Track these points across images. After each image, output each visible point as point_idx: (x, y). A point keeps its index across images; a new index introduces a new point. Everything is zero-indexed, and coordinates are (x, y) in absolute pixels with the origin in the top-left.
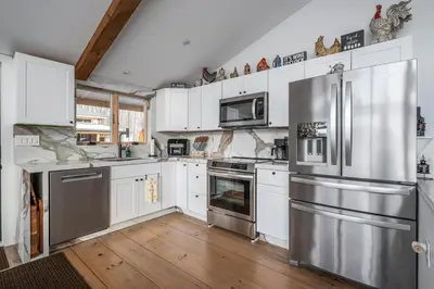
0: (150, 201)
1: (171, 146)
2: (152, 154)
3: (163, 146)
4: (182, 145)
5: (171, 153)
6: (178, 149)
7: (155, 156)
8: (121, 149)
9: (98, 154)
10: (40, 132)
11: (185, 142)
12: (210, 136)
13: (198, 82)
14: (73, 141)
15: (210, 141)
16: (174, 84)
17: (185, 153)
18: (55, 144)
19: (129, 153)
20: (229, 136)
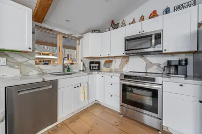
0: (83, 99)
1: (92, 65)
2: (81, 70)
3: (87, 65)
4: (97, 65)
5: (92, 69)
6: (95, 67)
7: (83, 71)
8: (64, 67)
9: (50, 70)
10: (7, 56)
11: (99, 63)
12: (114, 60)
13: (107, 29)
14: (33, 62)
15: (113, 62)
16: (94, 31)
17: (99, 69)
18: (19, 64)
19: (69, 69)
20: (126, 59)
